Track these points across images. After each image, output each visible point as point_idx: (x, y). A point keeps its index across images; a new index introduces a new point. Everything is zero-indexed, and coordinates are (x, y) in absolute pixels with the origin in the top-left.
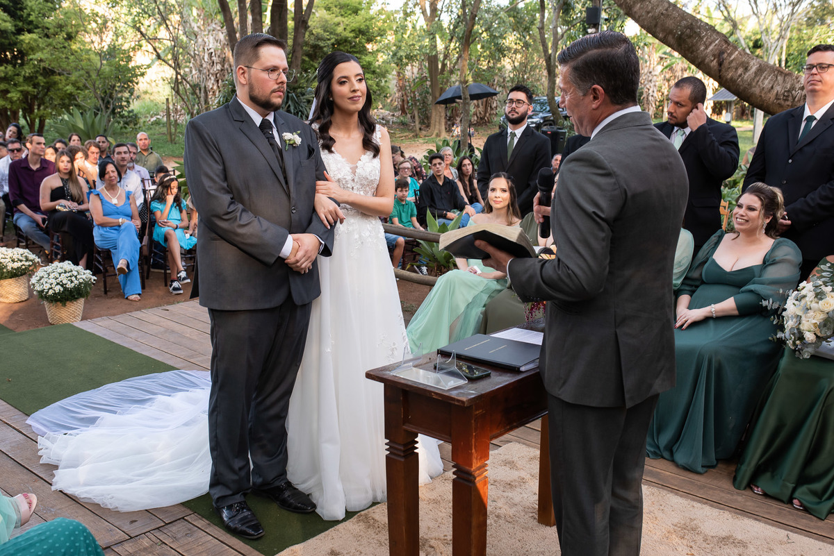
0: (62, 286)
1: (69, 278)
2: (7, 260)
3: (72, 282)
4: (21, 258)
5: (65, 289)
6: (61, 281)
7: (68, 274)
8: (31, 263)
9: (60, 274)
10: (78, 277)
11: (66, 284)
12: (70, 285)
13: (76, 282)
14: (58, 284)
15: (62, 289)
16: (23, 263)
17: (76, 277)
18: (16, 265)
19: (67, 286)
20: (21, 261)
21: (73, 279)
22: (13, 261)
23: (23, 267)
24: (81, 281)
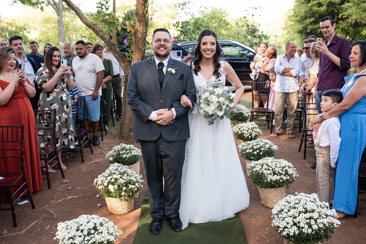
0: (299, 227)
1: (308, 221)
2: (269, 172)
3: (310, 226)
4: (281, 172)
5: (301, 233)
6: (299, 222)
7: (308, 215)
8: (288, 178)
9: (300, 213)
10: (318, 220)
11: (302, 228)
12: (307, 230)
13: (315, 227)
14: (295, 224)
15: (297, 232)
16: (282, 176)
17: (316, 220)
18: (275, 178)
19: (303, 230)
20: (281, 174)
21: (313, 222)
22: (274, 174)
23: (281, 181)
24: (321, 226)
